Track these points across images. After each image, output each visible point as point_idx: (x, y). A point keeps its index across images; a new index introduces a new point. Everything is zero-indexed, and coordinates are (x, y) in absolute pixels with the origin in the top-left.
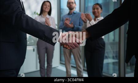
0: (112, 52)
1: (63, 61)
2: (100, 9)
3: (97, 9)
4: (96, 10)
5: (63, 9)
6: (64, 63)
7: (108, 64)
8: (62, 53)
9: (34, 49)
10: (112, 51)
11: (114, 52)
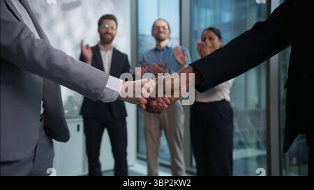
0: (255, 133)
1: (143, 153)
2: (216, 38)
3: (211, 39)
4: (208, 42)
5: (143, 36)
6: (145, 157)
7: (246, 159)
8: (142, 135)
9: (78, 126)
10: (254, 130)
11: (258, 132)
